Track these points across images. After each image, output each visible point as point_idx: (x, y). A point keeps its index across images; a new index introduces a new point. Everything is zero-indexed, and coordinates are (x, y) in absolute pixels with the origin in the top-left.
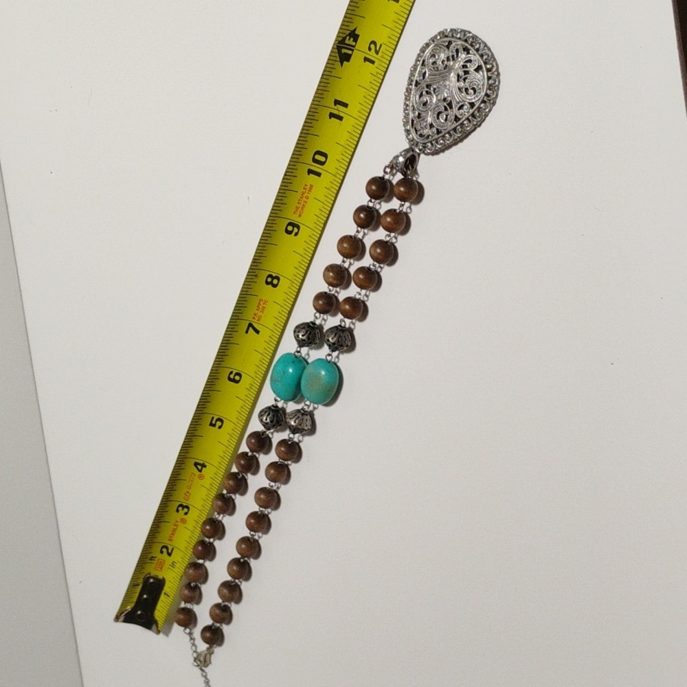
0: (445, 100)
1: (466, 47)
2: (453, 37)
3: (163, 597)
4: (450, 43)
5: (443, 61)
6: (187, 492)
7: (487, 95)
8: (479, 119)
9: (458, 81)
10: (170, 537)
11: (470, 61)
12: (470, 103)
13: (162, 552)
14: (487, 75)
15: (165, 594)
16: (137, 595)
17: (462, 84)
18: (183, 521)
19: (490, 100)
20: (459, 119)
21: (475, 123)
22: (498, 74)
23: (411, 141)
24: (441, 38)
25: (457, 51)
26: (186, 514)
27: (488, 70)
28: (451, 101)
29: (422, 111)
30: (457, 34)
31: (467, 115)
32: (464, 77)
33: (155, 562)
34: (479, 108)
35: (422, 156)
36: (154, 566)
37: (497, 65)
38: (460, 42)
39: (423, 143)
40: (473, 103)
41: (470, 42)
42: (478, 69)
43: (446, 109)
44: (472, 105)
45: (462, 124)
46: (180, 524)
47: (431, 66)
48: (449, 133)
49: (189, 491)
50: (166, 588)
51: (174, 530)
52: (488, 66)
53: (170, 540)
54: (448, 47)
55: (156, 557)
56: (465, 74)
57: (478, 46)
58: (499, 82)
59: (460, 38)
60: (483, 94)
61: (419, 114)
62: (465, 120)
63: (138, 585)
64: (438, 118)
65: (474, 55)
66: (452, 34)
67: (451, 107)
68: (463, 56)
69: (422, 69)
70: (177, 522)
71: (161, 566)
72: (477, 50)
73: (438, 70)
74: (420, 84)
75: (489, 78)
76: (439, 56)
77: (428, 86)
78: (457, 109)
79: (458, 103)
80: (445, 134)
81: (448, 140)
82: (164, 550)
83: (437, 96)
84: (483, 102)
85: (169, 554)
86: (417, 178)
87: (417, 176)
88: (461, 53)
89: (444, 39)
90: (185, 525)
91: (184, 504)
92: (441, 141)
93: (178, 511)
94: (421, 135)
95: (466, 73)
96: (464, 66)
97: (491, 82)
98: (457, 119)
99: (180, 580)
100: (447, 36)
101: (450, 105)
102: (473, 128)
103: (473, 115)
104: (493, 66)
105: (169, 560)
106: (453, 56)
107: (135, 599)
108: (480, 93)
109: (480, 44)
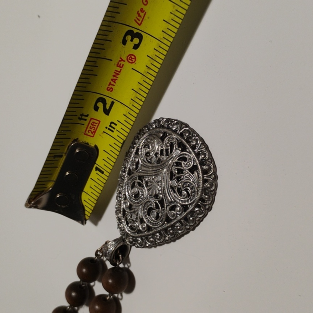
0: (156, 196)
1: (182, 142)
2: (168, 128)
3: (94, 174)
4: (165, 135)
5: (156, 154)
6: (142, 10)
7: (201, 199)
8: (191, 224)
9: (171, 179)
10: (110, 84)
11: (185, 159)
12: (182, 205)
13: (96, 108)
14: (203, 177)
15: (97, 169)
16: (58, 170)
17: (175, 183)
18: (132, 59)
19: (205, 205)
20: (171, 220)
21: (188, 227)
22: (216, 178)
23: (122, 230)
24: (156, 127)
25: (172, 145)
26: (136, 47)
27: (205, 172)
28: (162, 199)
29: (134, 203)
30: (173, 126)
31: (179, 218)
32: (177, 175)
33: (86, 123)
34: (192, 212)
35: (133, 248)
36: (83, 128)
37: (215, 167)
38: (175, 136)
39: (133, 237)
40: (187, 205)
41: (186, 138)
42: (193, 169)
43: (157, 207)
44: (185, 208)
45: (173, 226)
46: (126, 64)
47: (144, 157)
48: (159, 232)
49: (145, 8)
50: (100, 162)
51: (117, 74)
52: (205, 167)
53: (110, 89)
54: (162, 139)
55: (87, 116)
56: (178, 173)
57: (194, 143)
58: (216, 187)
59: (175, 131)
60: (197, 197)
61: (130, 204)
62: (177, 222)
63: (61, 156)
64: (149, 215)
65: (190, 152)
66: (168, 125)
67: (163, 206)
68: (177, 152)
69: (135, 157)
70: (122, 60)
71: (93, 130)
72: (193, 148)
73: (150, 163)
74: (133, 173)
75: (205, 181)
76: (153, 147)
77: (141, 178)
78: (168, 209)
79: (171, 202)
80: (156, 232)
81: (159, 239)
82: (100, 105)
83: (148, 190)
84: (197, 206)
85: (107, 112)
86: (129, 267)
87: (129, 265)
88: (176, 149)
89: (158, 129)
90: (133, 66)
91: (135, 31)
92: (152, 239)
93: (124, 42)
94: (131, 228)
95: (180, 171)
96: (178, 164)
97: (207, 185)
98: (168, 220)
99: (121, 148)
100: (162, 127)
101: (162, 202)
102: (186, 231)
103: (186, 219)
104: (210, 168)
105: (105, 120)
106: (167, 150)
107: (55, 177)
108: (194, 196)
109: (197, 141)
